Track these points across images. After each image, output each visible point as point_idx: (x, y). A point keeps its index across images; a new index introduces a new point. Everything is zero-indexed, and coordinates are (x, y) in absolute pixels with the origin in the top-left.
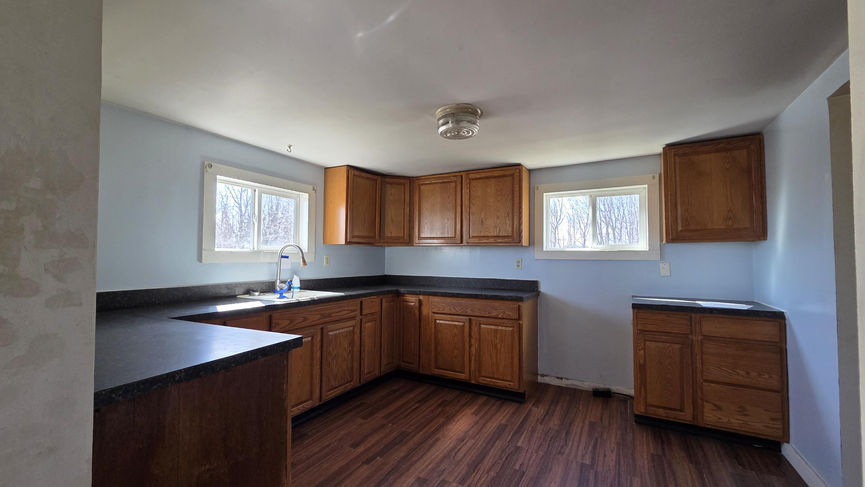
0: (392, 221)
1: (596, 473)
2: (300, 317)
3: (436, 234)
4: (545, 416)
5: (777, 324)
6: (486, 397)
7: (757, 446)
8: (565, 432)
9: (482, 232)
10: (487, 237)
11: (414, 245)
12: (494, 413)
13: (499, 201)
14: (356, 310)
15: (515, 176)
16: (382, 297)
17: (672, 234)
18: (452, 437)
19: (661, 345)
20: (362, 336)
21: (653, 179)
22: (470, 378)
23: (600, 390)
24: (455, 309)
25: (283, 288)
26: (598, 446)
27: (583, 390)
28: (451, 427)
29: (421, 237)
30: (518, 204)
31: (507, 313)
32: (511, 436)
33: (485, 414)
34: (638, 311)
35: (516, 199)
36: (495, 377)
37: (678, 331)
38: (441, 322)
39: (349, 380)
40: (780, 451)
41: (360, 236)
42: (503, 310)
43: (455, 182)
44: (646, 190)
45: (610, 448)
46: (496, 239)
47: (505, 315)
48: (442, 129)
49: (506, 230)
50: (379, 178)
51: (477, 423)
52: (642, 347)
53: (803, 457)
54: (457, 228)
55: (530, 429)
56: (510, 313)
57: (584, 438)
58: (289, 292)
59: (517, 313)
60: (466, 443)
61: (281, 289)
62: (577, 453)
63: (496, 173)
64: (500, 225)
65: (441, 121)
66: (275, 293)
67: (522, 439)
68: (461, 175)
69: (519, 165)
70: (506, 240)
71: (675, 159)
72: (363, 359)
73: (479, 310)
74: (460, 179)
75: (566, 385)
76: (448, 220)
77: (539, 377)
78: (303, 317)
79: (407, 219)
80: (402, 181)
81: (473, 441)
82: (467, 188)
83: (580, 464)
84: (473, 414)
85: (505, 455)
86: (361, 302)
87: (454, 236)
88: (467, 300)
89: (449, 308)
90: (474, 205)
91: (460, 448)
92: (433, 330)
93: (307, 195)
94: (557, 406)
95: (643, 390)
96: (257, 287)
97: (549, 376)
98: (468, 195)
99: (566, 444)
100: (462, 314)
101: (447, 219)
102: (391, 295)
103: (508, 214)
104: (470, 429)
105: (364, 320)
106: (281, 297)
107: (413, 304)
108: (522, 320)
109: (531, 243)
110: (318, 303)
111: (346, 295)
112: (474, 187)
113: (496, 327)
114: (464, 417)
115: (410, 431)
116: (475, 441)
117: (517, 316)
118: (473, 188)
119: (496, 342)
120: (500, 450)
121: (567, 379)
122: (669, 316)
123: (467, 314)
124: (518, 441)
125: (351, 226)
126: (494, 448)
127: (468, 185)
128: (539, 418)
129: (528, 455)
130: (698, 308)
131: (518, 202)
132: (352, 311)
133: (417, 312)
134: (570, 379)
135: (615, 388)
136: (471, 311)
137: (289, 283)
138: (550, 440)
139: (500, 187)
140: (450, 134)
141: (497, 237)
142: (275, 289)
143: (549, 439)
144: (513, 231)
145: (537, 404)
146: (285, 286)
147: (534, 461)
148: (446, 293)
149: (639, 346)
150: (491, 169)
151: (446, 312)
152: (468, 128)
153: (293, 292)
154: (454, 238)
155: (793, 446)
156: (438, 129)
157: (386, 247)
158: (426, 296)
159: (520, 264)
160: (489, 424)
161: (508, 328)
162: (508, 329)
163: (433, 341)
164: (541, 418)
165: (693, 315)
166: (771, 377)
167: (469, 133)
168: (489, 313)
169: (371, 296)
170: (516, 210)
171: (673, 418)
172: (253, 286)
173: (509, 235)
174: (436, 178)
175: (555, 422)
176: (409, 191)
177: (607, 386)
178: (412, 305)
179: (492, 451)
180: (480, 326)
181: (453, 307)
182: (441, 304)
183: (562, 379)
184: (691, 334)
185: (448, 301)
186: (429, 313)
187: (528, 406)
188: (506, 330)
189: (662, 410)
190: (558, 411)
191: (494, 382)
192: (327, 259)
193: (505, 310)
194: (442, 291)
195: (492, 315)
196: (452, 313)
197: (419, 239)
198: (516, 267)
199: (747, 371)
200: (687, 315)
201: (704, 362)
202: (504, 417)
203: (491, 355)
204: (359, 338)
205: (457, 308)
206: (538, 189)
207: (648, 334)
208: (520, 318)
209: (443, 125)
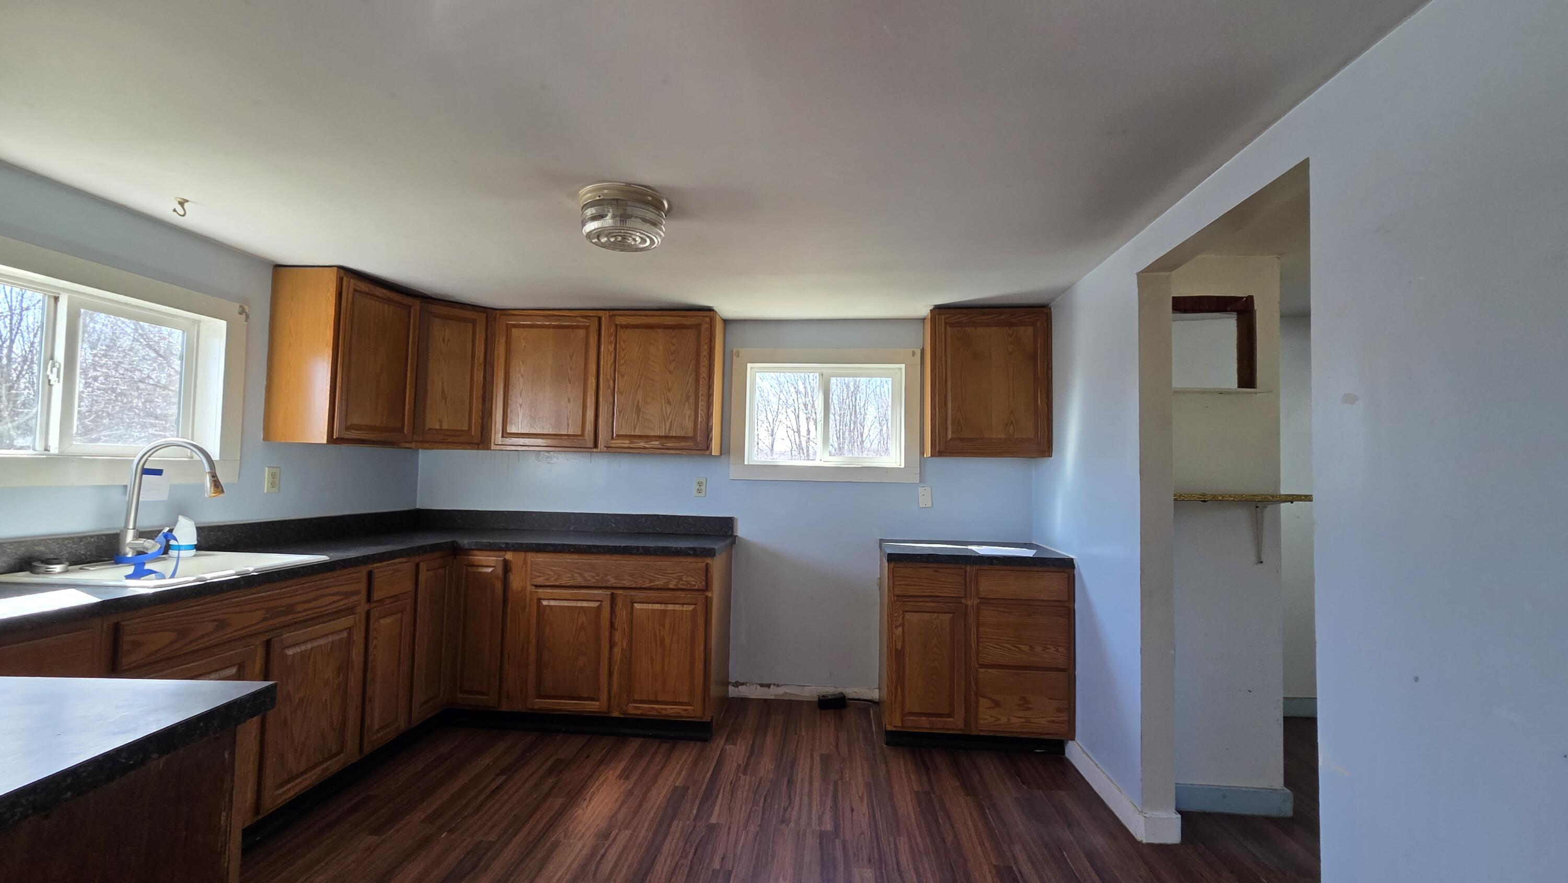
0: (444, 396)
1: (844, 842)
2: (208, 621)
3: (543, 428)
4: (749, 758)
5: (1066, 575)
6: (640, 740)
7: (1038, 751)
8: (786, 782)
9: (637, 428)
10: (647, 438)
11: (492, 448)
12: (659, 768)
13: (671, 372)
14: (357, 593)
15: (703, 330)
16: (417, 559)
17: (940, 443)
18: (583, 834)
19: (926, 616)
20: (371, 648)
21: (913, 356)
22: (609, 707)
23: (830, 697)
24: (584, 577)
25: (147, 549)
26: (840, 795)
27: (803, 701)
28: (580, 811)
29: (508, 431)
30: (707, 379)
31: (684, 579)
32: (696, 807)
33: (644, 772)
34: (897, 566)
35: (704, 371)
36: (658, 699)
37: (949, 593)
38: (552, 603)
39: (334, 752)
40: (1063, 753)
41: (366, 426)
42: (679, 574)
43: (587, 328)
44: (901, 372)
45: (858, 794)
46: (664, 441)
47: (681, 582)
48: (591, 226)
49: (684, 424)
50: (417, 304)
51: (630, 793)
52: (900, 622)
53: (1093, 758)
54: (588, 417)
55: (728, 786)
56: (690, 579)
57: (816, 785)
58: (165, 559)
59: (704, 578)
60: (614, 840)
61: (140, 553)
62: (810, 818)
63: (669, 320)
64: (671, 416)
65: (590, 212)
66: (117, 563)
67: (717, 808)
68: (599, 315)
69: (710, 310)
70: (683, 444)
71: (945, 328)
72: (370, 701)
73: (631, 575)
74: (597, 324)
75: (776, 695)
76: (569, 401)
77: (731, 688)
78: (215, 621)
79: (478, 393)
80: (469, 314)
81: (628, 832)
82: (611, 343)
83: (819, 833)
84: (619, 777)
85: (691, 846)
86: (370, 575)
87: (580, 434)
88: (608, 557)
89: (569, 575)
90: (623, 376)
91: (605, 853)
92: (534, 621)
93: (223, 324)
94: (765, 736)
95: (899, 690)
96: (57, 550)
97: (748, 685)
98: (611, 355)
99: (790, 804)
100: (595, 585)
101: (567, 399)
102: (438, 554)
103: (688, 398)
104: (620, 809)
105: (375, 613)
106: (139, 573)
107: (490, 570)
108: (712, 590)
109: (725, 450)
110: (260, 584)
111: (333, 560)
112: (624, 342)
113: (662, 607)
114: (603, 787)
115: (492, 838)
116: (630, 832)
117: (704, 583)
118: (622, 343)
119: (662, 634)
120: (682, 839)
121: (778, 686)
122: (937, 571)
123: (608, 585)
124: (711, 815)
125: (344, 403)
126: (669, 837)
127: (612, 338)
128: (740, 762)
129: (733, 836)
130: (975, 557)
131: (706, 376)
132: (347, 595)
133: (499, 586)
134: (782, 685)
135: (853, 691)
136: (616, 578)
137: (166, 536)
138: (765, 801)
139: (673, 345)
140: (606, 239)
141: (666, 437)
142: (117, 554)
143: (762, 800)
144: (695, 428)
145: (731, 739)
146: (154, 546)
147: (743, 846)
148: (563, 545)
149: (896, 621)
150: (658, 312)
151: (563, 583)
152: (646, 233)
153: (178, 558)
154: (579, 438)
155: (1080, 743)
156: (584, 224)
157: (420, 450)
158: (520, 553)
159: (703, 488)
160: (654, 792)
161: (685, 606)
162: (685, 608)
163: (533, 640)
164: (743, 762)
165: (968, 568)
166: (1057, 650)
167: (644, 241)
168: (651, 581)
169: (393, 559)
170: (702, 390)
171: (940, 729)
172: (42, 548)
173: (689, 435)
174: (546, 317)
175: (766, 766)
176: (483, 337)
177: (840, 690)
178: (487, 573)
179: (667, 843)
180: (632, 606)
181: (577, 573)
182: (552, 568)
183: (768, 686)
184: (965, 597)
185: (567, 562)
186: (524, 588)
187: (718, 745)
188: (682, 610)
189: (924, 718)
190: (770, 744)
191: (656, 710)
192: (273, 475)
193: (682, 574)
194: (556, 542)
195: (658, 585)
196: (575, 584)
197: (503, 437)
198: (695, 493)
199: (1031, 646)
200: (961, 568)
201: (981, 638)
202: (679, 773)
203: (652, 660)
204: (362, 655)
205: (586, 574)
206: (738, 356)
207: (908, 601)
208: (707, 586)
209: (594, 218)
